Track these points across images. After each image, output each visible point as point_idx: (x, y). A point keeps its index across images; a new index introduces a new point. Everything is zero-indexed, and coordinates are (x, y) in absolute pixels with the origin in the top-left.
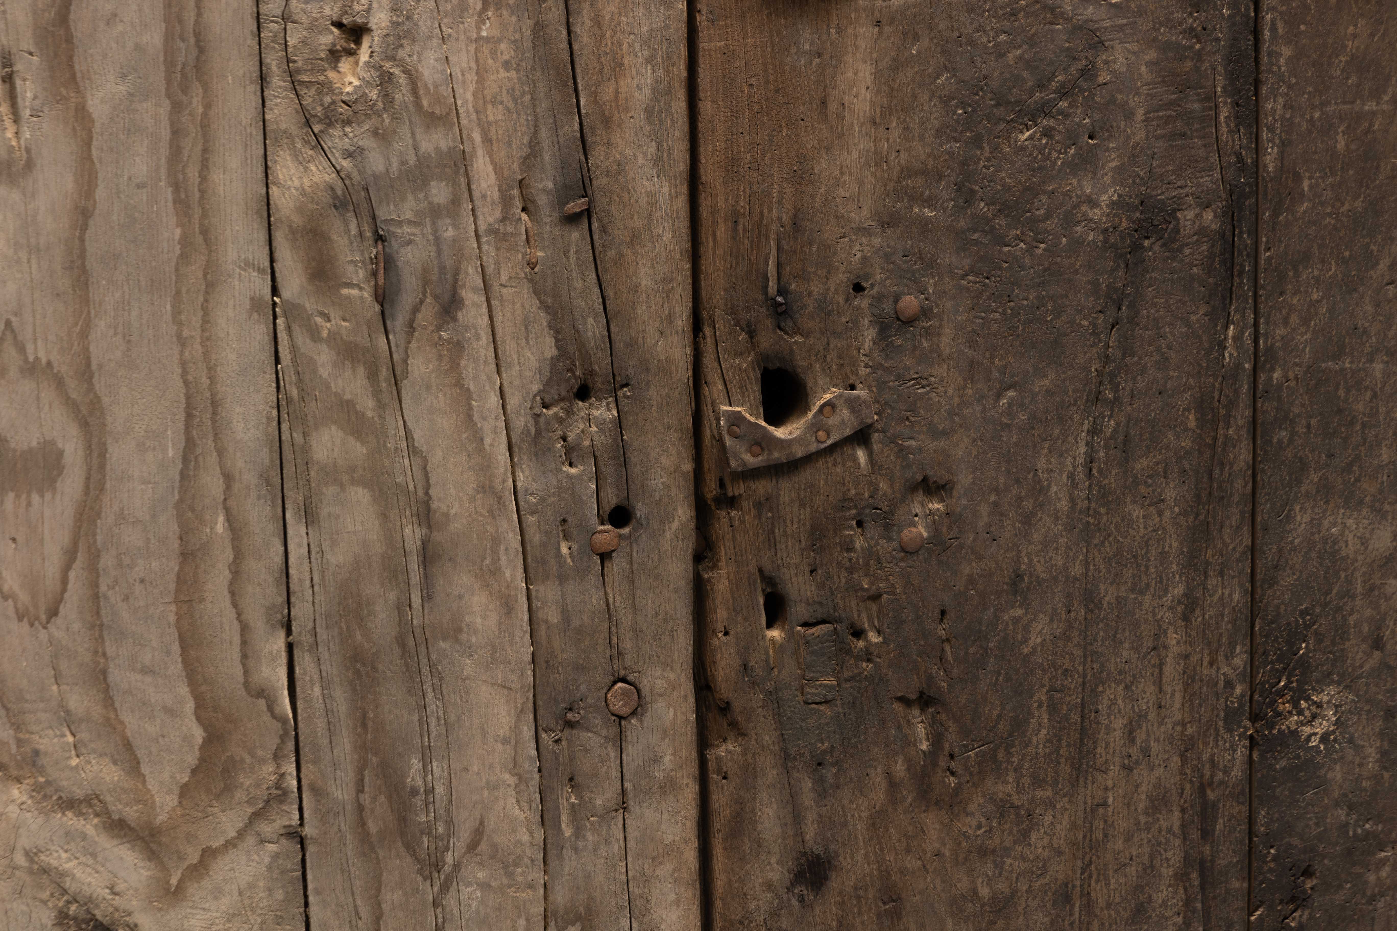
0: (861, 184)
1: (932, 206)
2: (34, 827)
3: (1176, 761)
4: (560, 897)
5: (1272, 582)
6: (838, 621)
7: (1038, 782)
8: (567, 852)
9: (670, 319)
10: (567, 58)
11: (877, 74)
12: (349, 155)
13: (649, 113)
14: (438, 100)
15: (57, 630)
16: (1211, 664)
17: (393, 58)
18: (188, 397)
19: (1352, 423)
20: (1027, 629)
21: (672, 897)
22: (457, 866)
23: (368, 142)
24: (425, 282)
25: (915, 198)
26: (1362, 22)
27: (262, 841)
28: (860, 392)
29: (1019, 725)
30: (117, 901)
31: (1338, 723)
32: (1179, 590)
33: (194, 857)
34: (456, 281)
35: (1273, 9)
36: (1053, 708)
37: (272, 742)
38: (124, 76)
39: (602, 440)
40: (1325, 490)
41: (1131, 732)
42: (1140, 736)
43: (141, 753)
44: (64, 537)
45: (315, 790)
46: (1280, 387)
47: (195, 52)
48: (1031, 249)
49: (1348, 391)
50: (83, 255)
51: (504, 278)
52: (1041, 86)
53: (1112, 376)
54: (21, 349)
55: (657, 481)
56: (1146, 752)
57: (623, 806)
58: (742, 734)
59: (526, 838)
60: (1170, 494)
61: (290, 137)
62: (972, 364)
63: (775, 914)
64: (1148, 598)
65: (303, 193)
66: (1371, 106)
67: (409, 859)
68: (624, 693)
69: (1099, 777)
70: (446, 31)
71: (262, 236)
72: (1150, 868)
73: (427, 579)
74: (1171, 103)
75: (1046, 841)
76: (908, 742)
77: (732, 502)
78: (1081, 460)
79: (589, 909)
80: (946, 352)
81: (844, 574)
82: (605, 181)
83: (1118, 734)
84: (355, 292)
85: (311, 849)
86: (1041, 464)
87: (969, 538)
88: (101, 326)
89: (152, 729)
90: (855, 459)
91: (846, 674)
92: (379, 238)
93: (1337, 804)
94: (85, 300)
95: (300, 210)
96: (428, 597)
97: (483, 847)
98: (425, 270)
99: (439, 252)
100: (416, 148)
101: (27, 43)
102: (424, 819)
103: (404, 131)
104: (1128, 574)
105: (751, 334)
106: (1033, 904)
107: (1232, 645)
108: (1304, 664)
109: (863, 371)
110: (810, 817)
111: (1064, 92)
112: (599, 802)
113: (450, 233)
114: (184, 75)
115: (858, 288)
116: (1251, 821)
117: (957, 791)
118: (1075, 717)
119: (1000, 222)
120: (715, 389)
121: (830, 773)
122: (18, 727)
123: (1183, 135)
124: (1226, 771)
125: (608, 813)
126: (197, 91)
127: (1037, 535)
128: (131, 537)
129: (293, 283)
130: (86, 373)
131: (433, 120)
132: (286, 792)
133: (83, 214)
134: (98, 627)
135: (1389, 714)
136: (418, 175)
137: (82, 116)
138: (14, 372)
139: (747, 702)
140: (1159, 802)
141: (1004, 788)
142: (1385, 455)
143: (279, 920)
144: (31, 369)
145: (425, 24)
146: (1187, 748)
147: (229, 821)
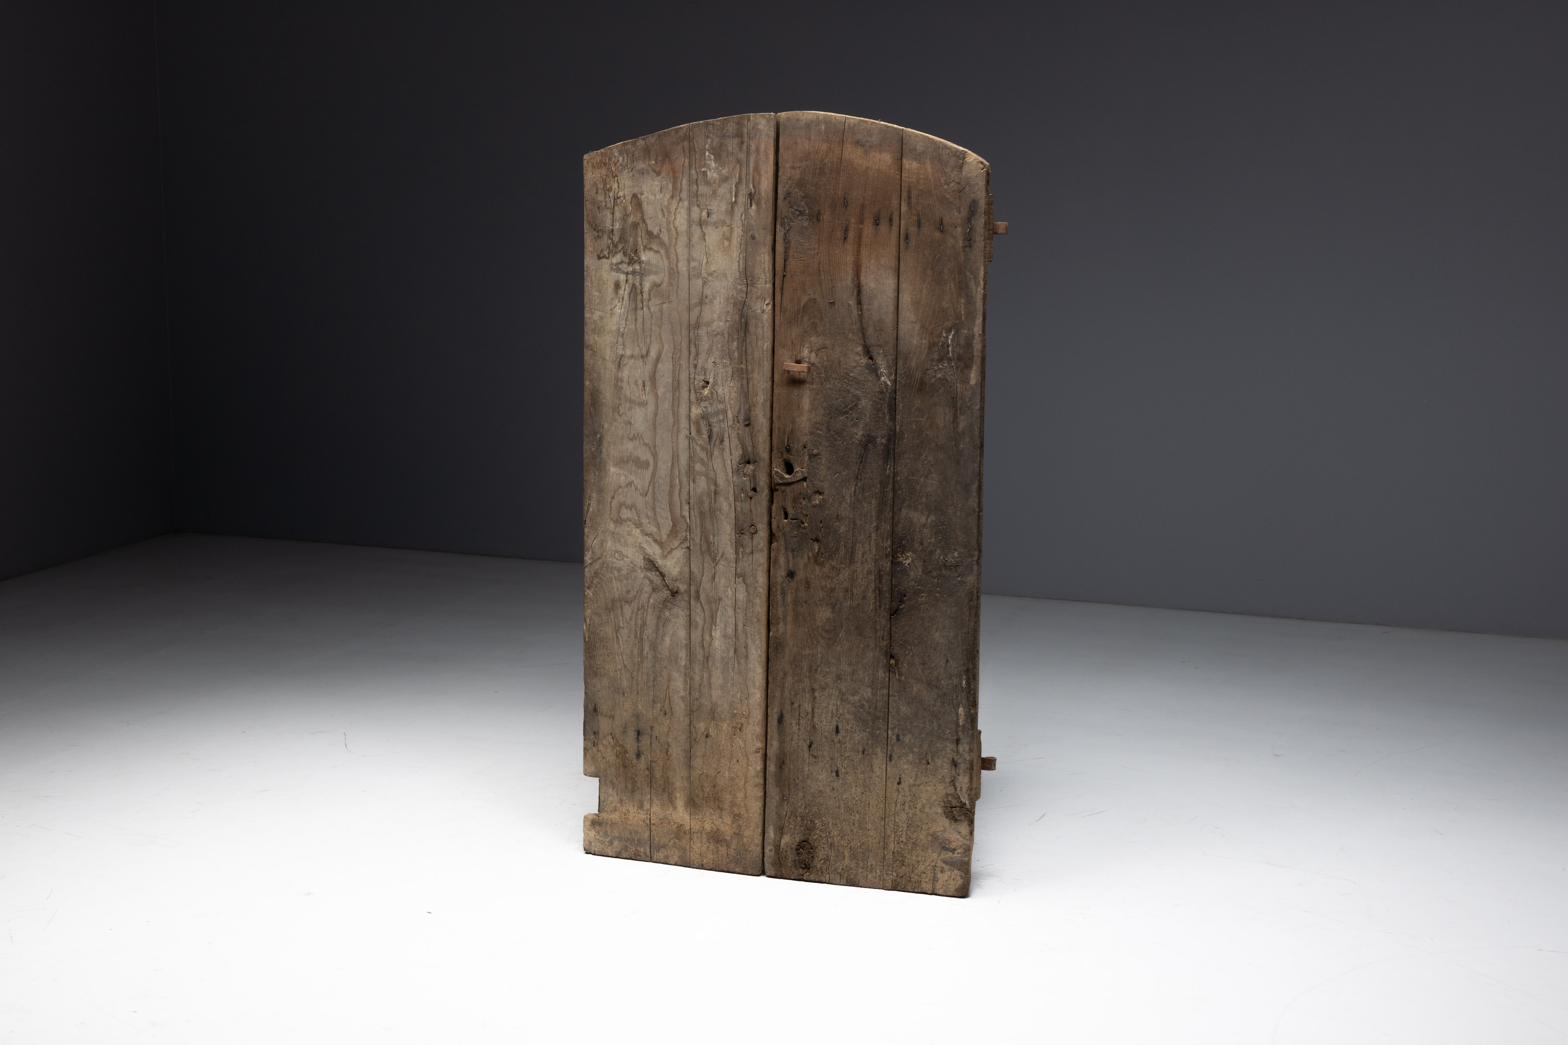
0: (806, 424)
1: (821, 431)
2: (640, 538)
3: (873, 564)
4: (738, 571)
5: (897, 526)
6: (798, 519)
7: (841, 563)
8: (740, 561)
9: (765, 449)
10: (747, 392)
11: (810, 401)
12: (705, 408)
13: (763, 405)
14: (721, 398)
15: (647, 498)
16: (882, 542)
17: (713, 389)
18: (673, 454)
19: (916, 491)
20: (840, 528)
21: (761, 575)
22: (719, 560)
23: (708, 405)
24: (718, 436)
25: (818, 429)
26: (919, 400)
27: (682, 549)
28: (805, 470)
29: (838, 549)
30: (654, 556)
31: (912, 561)
32: (875, 524)
33: (669, 550)
34: (723, 435)
35: (899, 395)
36: (845, 547)
37: (685, 528)
38: (665, 388)
39: (751, 473)
40: (910, 506)
41: (863, 555)
42: (865, 556)
43: (660, 526)
44: (649, 479)
45: (693, 540)
46: (899, 481)
47: (677, 384)
48: (843, 443)
49: (915, 484)
50: (655, 423)
51: (733, 436)
52: (846, 407)
53: (860, 474)
54: (643, 440)
55: (761, 483)
56: (866, 560)
57: (752, 553)
58: (777, 541)
59: (732, 556)
60: (873, 502)
61: (694, 403)
62: (829, 467)
63: (783, 583)
64: (868, 525)
65: (696, 414)
66: (921, 419)
67: (710, 557)
68: (753, 528)
69: (856, 564)
70: (724, 384)
71: (688, 423)
72: (867, 588)
73: (715, 498)
74: (875, 414)
75: (843, 577)
76: (813, 549)
77: (777, 490)
78: (853, 491)
79: (744, 574)
80: (823, 463)
81: (800, 509)
82: (753, 418)
83: (860, 556)
84: (704, 436)
85: (691, 552)
86: (844, 491)
87: (827, 505)
88: (658, 437)
89: (663, 521)
90: (803, 484)
91: (800, 532)
92: (710, 425)
93: (912, 581)
94: (655, 432)
95: (695, 418)
96: (715, 502)
97: (724, 557)
98: (718, 433)
99: (720, 429)
100: (717, 407)
101: (648, 380)
102: (712, 549)
103: (715, 403)
104: (863, 519)
105: (782, 454)
106: (840, 591)
107: (887, 539)
108: (904, 546)
109: (805, 465)
110: (791, 562)
111: (851, 409)
112: (747, 551)
113: (723, 426)
114: (675, 388)
115: (805, 447)
116: (892, 580)
117: (823, 562)
118: (850, 550)
119: (836, 436)
120: (774, 465)
121: (795, 553)
122: (639, 517)
123: (878, 421)
124: (885, 568)
125: (749, 554)
126: (677, 392)
127: (843, 507)
128: (661, 481)
129: (694, 433)
130: (655, 447)
131: (720, 402)
132: (687, 539)
133: (656, 414)
134: (654, 499)
135: (924, 561)
136: (717, 413)
137: (656, 395)
138: (642, 445)
139: (778, 534)
140: (869, 573)
141: (834, 563)
142: (924, 500)
143: (685, 566)
144: (645, 444)
145: (720, 382)
146: (876, 561)
147: (676, 543)
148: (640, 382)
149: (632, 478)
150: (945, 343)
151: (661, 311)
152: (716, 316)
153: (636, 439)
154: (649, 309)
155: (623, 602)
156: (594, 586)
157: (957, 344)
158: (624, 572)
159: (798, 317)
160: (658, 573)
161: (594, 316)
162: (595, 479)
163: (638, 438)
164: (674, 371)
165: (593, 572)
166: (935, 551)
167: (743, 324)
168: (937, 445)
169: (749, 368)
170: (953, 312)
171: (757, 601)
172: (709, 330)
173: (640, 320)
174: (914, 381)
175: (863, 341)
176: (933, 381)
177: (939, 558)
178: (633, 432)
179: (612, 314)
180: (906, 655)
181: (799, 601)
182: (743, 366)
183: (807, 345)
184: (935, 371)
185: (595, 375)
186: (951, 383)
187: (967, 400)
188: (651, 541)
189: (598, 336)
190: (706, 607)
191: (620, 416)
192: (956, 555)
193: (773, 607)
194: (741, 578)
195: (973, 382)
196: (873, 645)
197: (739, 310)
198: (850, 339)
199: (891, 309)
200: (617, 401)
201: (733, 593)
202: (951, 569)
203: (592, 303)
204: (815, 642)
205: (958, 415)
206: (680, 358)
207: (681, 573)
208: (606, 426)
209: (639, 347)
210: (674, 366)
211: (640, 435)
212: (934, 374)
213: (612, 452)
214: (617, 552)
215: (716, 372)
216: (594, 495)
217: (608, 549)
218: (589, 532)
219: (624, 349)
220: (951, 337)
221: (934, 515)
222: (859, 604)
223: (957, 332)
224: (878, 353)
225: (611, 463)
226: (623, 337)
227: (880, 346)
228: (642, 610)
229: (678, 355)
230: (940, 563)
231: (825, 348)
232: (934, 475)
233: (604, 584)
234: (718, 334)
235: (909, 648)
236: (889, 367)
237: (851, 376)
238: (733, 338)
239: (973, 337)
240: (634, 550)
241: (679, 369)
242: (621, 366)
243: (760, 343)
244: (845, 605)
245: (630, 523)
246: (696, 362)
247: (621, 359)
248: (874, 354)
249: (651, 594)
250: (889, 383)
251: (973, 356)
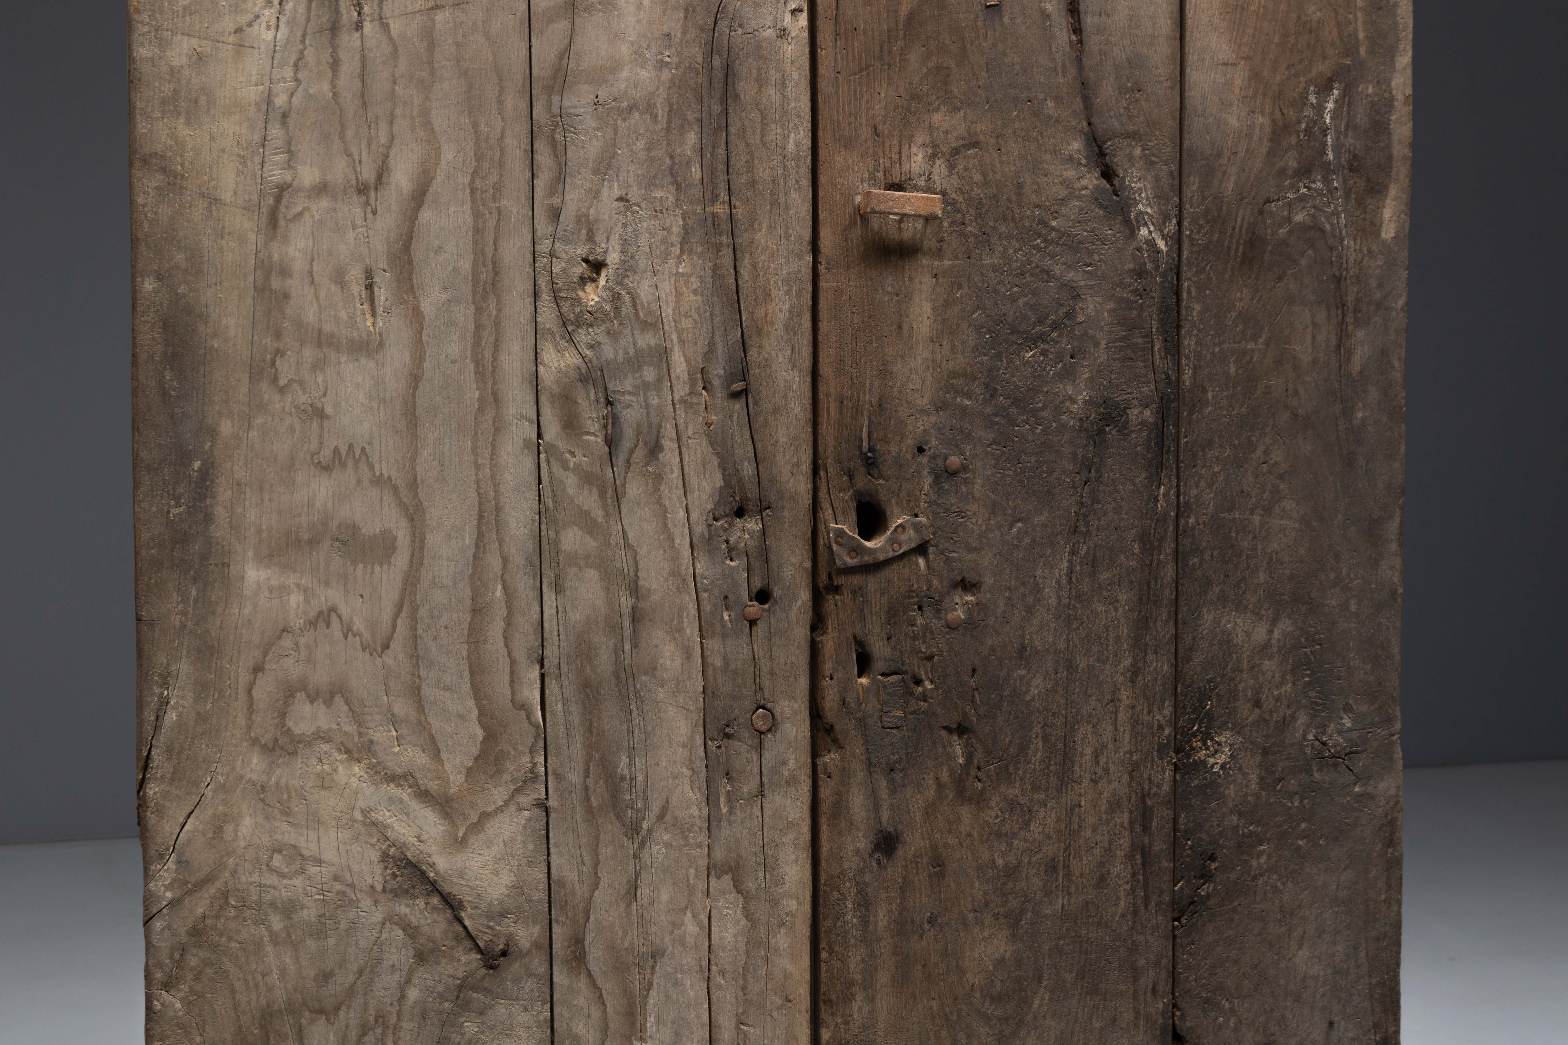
0: (923, 381)
1: (969, 398)
2: (368, 793)
3: (1126, 778)
4: (719, 855)
5: (1189, 659)
6: (905, 673)
7: (1036, 788)
8: (724, 824)
9: (798, 465)
10: (734, 289)
11: (935, 309)
12: (591, 347)
13: (787, 327)
14: (650, 312)
15: (388, 658)
16: (1149, 713)
17: (621, 284)
18: (480, 504)
19: (1240, 555)
20: (1028, 684)
21: (793, 857)
22: (650, 831)
23: (603, 338)
24: (639, 433)
25: (958, 392)
26: (1245, 290)
27: (520, 809)
28: (922, 519)
29: (1023, 748)
30: (422, 846)
31: (1231, 756)
32: (1128, 662)
33: (474, 818)
34: (659, 433)
35: (1189, 279)
36: (1046, 738)
37: (529, 741)
38: (445, 288)
39: (752, 544)
40: (1223, 598)
41: (1096, 757)
42: (1103, 760)
43: (441, 745)
44: (395, 595)
45: (557, 775)
46: (1193, 528)
47: (492, 275)
48: (1033, 429)
49: (1237, 533)
50: (414, 407)
51: (690, 432)
52: (1040, 322)
53: (1085, 516)
54: (371, 467)
55: (788, 573)
56: (1106, 771)
57: (762, 794)
58: (841, 747)
59: (696, 813)
60: (1122, 597)
61: (553, 334)
62: (994, 503)
63: (861, 872)
64: (1108, 666)
65: (560, 371)
66: (1251, 346)
67: (618, 825)
68: (764, 716)
69: (1076, 786)
70: (657, 268)
71: (532, 398)
72: (1108, 850)
73: (635, 633)
74: (1124, 338)
75: (1040, 829)
76: (950, 757)
77: (836, 590)
78: (1065, 572)
79: (737, 863)
80: (978, 495)
81: (909, 641)
82: (757, 371)
83: (1088, 758)
84: (592, 438)
85: (553, 816)
86: (1039, 572)
87: (991, 621)
88: (424, 454)
89: (449, 728)
90: (917, 564)
91: (910, 709)
92: (609, 403)
93: (1231, 812)
94: (415, 437)
95: (557, 382)
96: (635, 645)
97: (668, 818)
98: (639, 425)
99: (648, 413)
100: (634, 344)
101: (383, 264)
102: (628, 797)
103: (627, 332)
104: (1095, 649)
105: (851, 477)
106: (1032, 872)
107: (1163, 701)
108: (1210, 716)
109: (923, 505)
110: (885, 806)
111: (1055, 327)
112: (745, 790)
113: (656, 401)
114: (484, 289)
115: (921, 450)
116: (1175, 821)
117: (982, 792)
118: (1060, 745)
119: (1013, 410)
120: (826, 513)
121: (898, 776)
122: (359, 724)
123: (1131, 359)
124: (1159, 786)
125: (750, 798)
126: (492, 299)
127: (1036, 622)
128: (440, 597)
129: (552, 431)
130: (413, 485)
131: (646, 326)
132: (537, 776)
133: (415, 379)
134: (415, 657)
135: (1265, 752)
136: (635, 362)
137: (417, 314)
138: (366, 482)
139: (845, 726)
140: (1115, 806)
141: (1013, 792)
142: (1262, 577)
143: (530, 864)
144: (377, 481)
145: (642, 262)
146: (1133, 769)
147: (499, 794)
148: (355, 274)
149: (332, 595)
150: (1315, 123)
151: (428, 34)
152: (624, 49)
153: (344, 465)
154: (386, 27)
155: (306, 1014)
156: (190, 976)
157: (1347, 127)
158: (309, 914)
159: (890, 52)
160: (435, 900)
161: (169, 54)
162: (184, 613)
163: (350, 463)
164: (477, 231)
165: (183, 930)
166: (1294, 718)
167: (718, 74)
168: (1295, 416)
169: (740, 212)
170: (1335, 32)
171: (782, 940)
172: (603, 94)
173: (349, 66)
174: (1232, 236)
175: (1085, 123)
176: (1283, 232)
177: (1304, 738)
178: (331, 443)
179: (240, 47)
180: (1220, 1027)
181: (912, 921)
182: (720, 209)
183: (921, 137)
184: (1290, 204)
185: (180, 257)
186: (1334, 236)
187: (1373, 283)
188: (405, 797)
189: (188, 123)
190: (608, 986)
191: (282, 390)
192: (1347, 723)
193: (831, 952)
194: (727, 878)
195: (1388, 232)
196: (1127, 1015)
197: (702, 30)
198: (1050, 117)
199: (1165, 25)
200: (269, 342)
201: (701, 927)
202: (1336, 765)
203: (161, 11)
204: (962, 1036)
205: (1350, 328)
206: (498, 188)
207: (518, 888)
208: (226, 427)
209: (350, 155)
210: (477, 215)
211: (358, 452)
212: (1286, 213)
213: (252, 515)
214: (280, 851)
215: (629, 229)
216: (184, 668)
217: (243, 844)
218: (166, 795)
219: (289, 165)
220: (1330, 105)
221: (1289, 617)
222: (1087, 903)
223: (1347, 92)
224: (1130, 157)
225: (250, 554)
226: (284, 124)
227: (1133, 136)
228: (379, 1031)
229: (494, 178)
230: (1308, 751)
231: (975, 145)
232: (1289, 504)
233: (228, 965)
234: (631, 108)
235: (1227, 1006)
236: (1160, 197)
237: (1053, 229)
238: (684, 119)
239: (1390, 103)
240: (345, 835)
241: (497, 226)
242: (282, 223)
243: (774, 132)
244: (1048, 912)
245: (325, 747)
246: (556, 201)
247: (278, 199)
248: (1118, 160)
249: (411, 972)
250: (1161, 244)
251: (1390, 158)
